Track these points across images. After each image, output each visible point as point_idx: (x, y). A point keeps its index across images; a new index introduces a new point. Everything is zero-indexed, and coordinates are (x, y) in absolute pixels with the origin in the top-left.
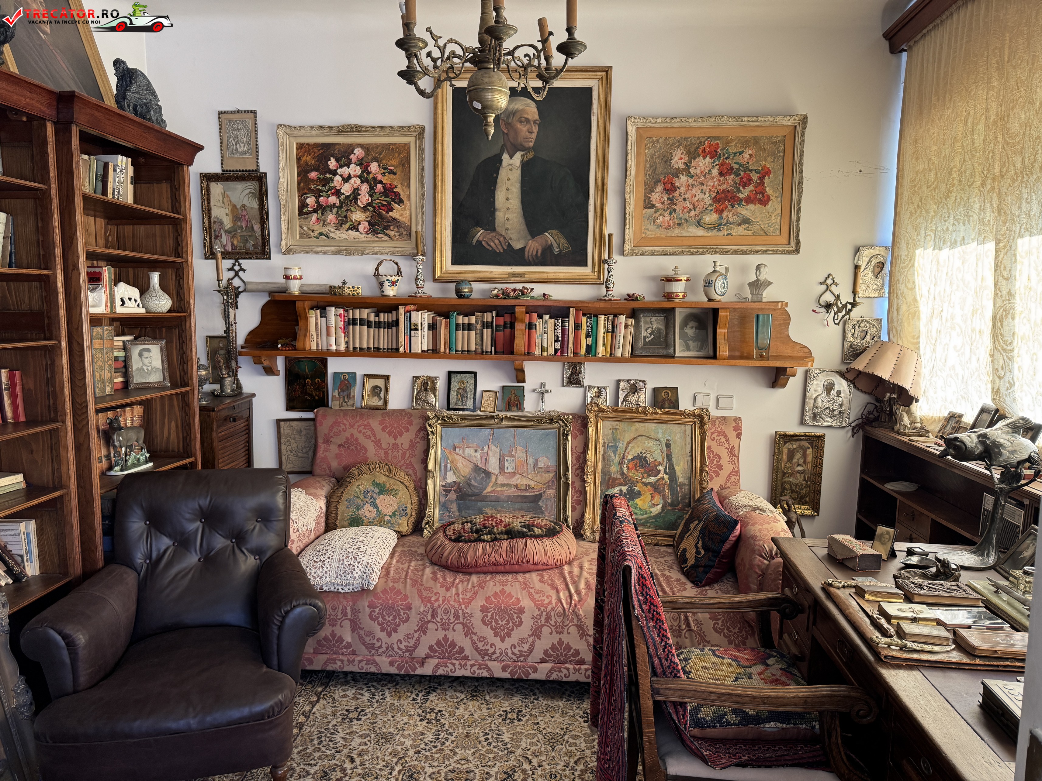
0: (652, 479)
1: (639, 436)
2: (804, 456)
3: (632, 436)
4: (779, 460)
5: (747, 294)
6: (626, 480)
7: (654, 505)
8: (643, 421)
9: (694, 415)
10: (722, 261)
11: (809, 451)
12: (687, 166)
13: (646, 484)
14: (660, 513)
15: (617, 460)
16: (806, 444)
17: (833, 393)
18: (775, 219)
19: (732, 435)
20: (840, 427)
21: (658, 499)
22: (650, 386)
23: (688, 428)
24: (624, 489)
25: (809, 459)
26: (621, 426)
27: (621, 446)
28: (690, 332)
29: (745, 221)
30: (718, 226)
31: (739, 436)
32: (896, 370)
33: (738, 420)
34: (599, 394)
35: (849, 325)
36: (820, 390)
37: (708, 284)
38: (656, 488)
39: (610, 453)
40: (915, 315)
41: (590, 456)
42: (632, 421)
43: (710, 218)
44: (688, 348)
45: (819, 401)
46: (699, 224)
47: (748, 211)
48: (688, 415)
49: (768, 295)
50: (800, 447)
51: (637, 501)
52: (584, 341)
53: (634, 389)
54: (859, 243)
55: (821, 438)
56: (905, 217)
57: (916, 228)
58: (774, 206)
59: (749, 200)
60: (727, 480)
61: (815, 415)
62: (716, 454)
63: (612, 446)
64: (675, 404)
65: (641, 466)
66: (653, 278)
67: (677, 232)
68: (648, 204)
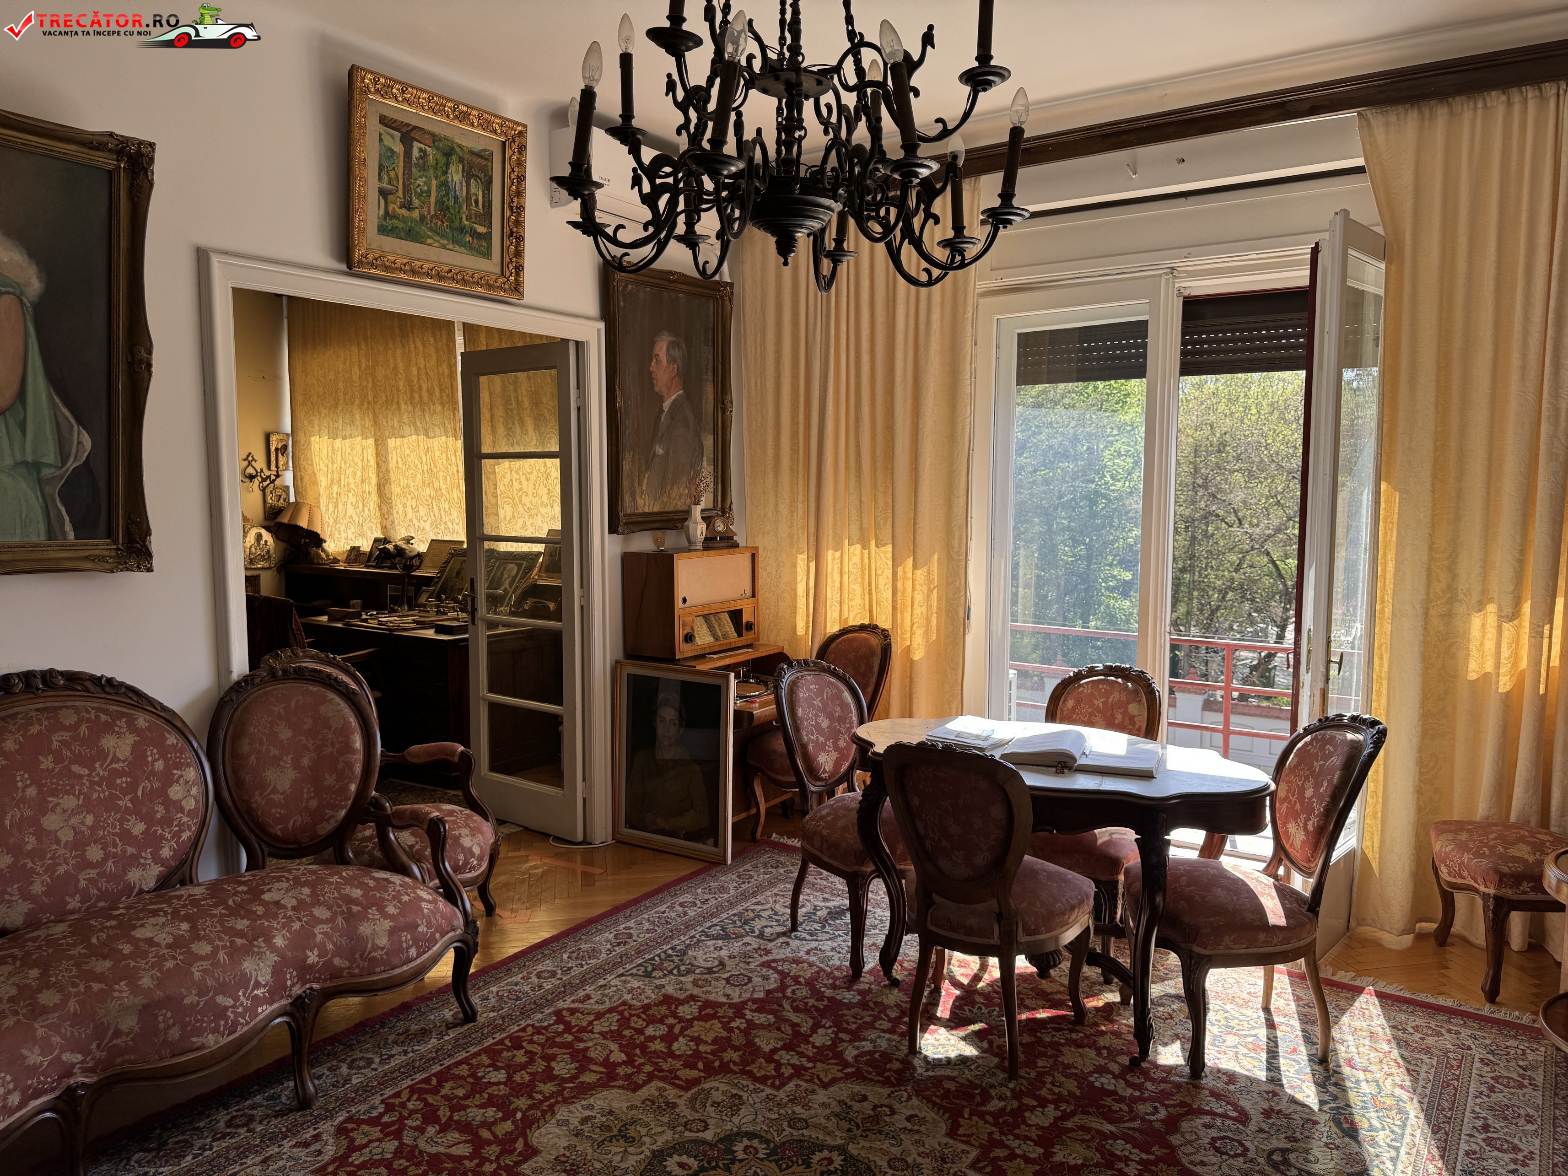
17: (263, 542)
20: (269, 568)
32: (310, 521)
35: (268, 491)
36: (253, 541)
45: (253, 550)
54: (269, 429)
55: (257, 577)
56: (301, 414)
57: (311, 422)
61: (251, 560)
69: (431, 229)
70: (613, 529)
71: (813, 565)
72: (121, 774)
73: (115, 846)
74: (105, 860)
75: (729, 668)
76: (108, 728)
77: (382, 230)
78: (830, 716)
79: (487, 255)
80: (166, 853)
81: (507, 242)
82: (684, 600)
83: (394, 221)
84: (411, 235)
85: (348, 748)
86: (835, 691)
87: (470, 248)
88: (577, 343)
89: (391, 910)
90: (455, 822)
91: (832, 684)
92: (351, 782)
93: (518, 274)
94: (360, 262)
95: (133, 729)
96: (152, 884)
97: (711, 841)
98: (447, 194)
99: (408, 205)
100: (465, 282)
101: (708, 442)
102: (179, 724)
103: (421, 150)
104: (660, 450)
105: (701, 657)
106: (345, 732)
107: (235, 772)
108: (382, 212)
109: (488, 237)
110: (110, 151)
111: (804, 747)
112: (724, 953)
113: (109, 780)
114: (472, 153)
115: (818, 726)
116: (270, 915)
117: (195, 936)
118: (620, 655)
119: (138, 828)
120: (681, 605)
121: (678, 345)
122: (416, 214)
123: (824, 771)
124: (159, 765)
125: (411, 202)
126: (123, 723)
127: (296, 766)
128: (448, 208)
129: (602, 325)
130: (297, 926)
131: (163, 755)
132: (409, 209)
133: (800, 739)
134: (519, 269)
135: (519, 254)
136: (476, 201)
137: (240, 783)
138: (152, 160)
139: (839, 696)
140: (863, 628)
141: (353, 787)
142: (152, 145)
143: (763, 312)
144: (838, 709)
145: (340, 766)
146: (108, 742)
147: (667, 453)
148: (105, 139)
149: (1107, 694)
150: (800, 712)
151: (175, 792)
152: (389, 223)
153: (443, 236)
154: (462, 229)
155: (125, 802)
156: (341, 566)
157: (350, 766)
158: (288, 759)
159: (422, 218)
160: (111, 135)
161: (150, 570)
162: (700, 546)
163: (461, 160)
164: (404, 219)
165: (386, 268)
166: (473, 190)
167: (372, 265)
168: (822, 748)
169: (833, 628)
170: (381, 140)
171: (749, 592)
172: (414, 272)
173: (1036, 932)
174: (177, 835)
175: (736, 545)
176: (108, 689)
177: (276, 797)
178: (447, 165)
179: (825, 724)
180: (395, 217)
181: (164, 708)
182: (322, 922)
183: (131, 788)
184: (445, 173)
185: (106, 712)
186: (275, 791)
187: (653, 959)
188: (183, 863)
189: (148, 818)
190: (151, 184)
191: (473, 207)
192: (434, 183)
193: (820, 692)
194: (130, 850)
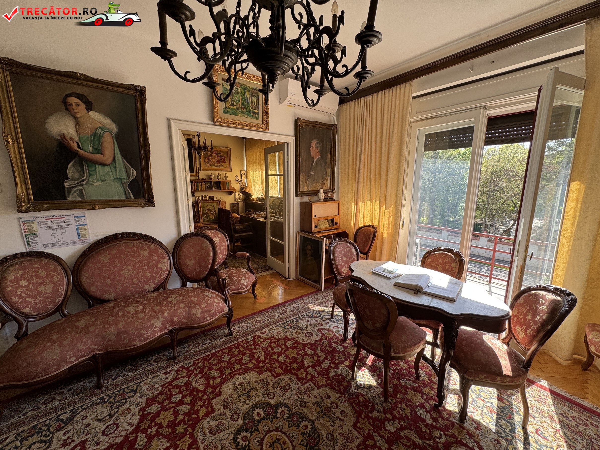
4: (232, 206)
5: (224, 178)
6: (207, 213)
9: (218, 201)
10: (220, 173)
12: (211, 155)
16: (236, 205)
17: (240, 195)
18: (227, 165)
19: (224, 204)
20: (241, 201)
22: (209, 196)
23: (217, 203)
25: (237, 207)
28: (215, 185)
29: (222, 165)
30: (218, 166)
31: (226, 203)
33: (225, 201)
34: (199, 198)
35: (241, 184)
36: (237, 195)
37: (218, 177)
38: (212, 214)
40: (251, 182)
41: (200, 209)
42: (207, 202)
43: (216, 165)
44: (215, 188)
45: (237, 197)
46: (214, 166)
47: (222, 164)
49: (228, 179)
52: (196, 188)
53: (205, 197)
54: (241, 170)
55: (238, 203)
56: (248, 166)
57: (250, 168)
58: (227, 163)
59: (223, 162)
61: (237, 199)
63: (203, 207)
64: (213, 199)
66: (207, 175)
67: (210, 167)
68: (205, 162)
69: (240, 112)
70: (297, 195)
71: (355, 206)
72: (145, 260)
73: (141, 279)
74: (138, 283)
75: (325, 236)
76: (142, 248)
77: (224, 112)
78: (347, 257)
79: (258, 118)
80: (156, 281)
81: (264, 115)
82: (315, 216)
83: (228, 109)
84: (234, 113)
85: (208, 255)
86: (349, 249)
87: (253, 117)
88: (288, 144)
89: (203, 306)
90: (242, 275)
91: (349, 246)
92: (209, 264)
93: (267, 124)
94: (217, 121)
95: (149, 248)
96: (152, 289)
97: (319, 284)
98: (245, 101)
99: (233, 105)
100: (250, 126)
101: (328, 171)
102: (164, 247)
103: (236, 88)
104: (312, 173)
105: (320, 232)
106: (208, 251)
107: (179, 260)
108: (224, 107)
109: (258, 113)
110: (133, 90)
111: (337, 266)
112: (309, 323)
113: (141, 262)
114: (253, 89)
115: (342, 260)
116: (167, 306)
117: (142, 311)
118: (299, 230)
119: (148, 274)
120: (314, 217)
121: (319, 143)
122: (235, 107)
123: (344, 273)
124: (156, 258)
125: (233, 104)
126: (146, 247)
127: (195, 259)
128: (245, 105)
129: (294, 138)
130: (173, 310)
131: (157, 256)
132: (233, 106)
133: (335, 264)
134: (267, 122)
135: (267, 118)
136: (254, 103)
137: (180, 263)
138: (145, 92)
139: (350, 251)
140: (369, 226)
141: (209, 266)
142: (145, 87)
143: (345, 132)
144: (350, 254)
145: (206, 260)
146: (142, 252)
147: (315, 174)
148: (130, 86)
149: (444, 258)
150: (336, 255)
151: (160, 265)
152: (227, 110)
153: (244, 114)
154: (250, 111)
155: (145, 268)
156: (255, 201)
157: (208, 260)
158: (192, 258)
159: (237, 108)
160: (131, 84)
161: (154, 207)
162: (322, 200)
163: (249, 91)
164: (231, 109)
165: (225, 123)
166: (253, 100)
167: (221, 122)
168: (343, 266)
169: (361, 225)
170: (223, 85)
171: (337, 214)
172: (234, 124)
173: (399, 353)
174: (160, 277)
175: (334, 200)
176: (145, 238)
177: (189, 267)
178: (245, 92)
179: (345, 259)
180: (228, 108)
181: (160, 242)
182: (181, 309)
183: (148, 264)
184: (244, 95)
185: (142, 244)
186: (188, 265)
187: (288, 321)
188: (163, 283)
189: (152, 272)
190: (146, 99)
191: (253, 105)
192: (241, 98)
193: (344, 249)
194: (146, 280)
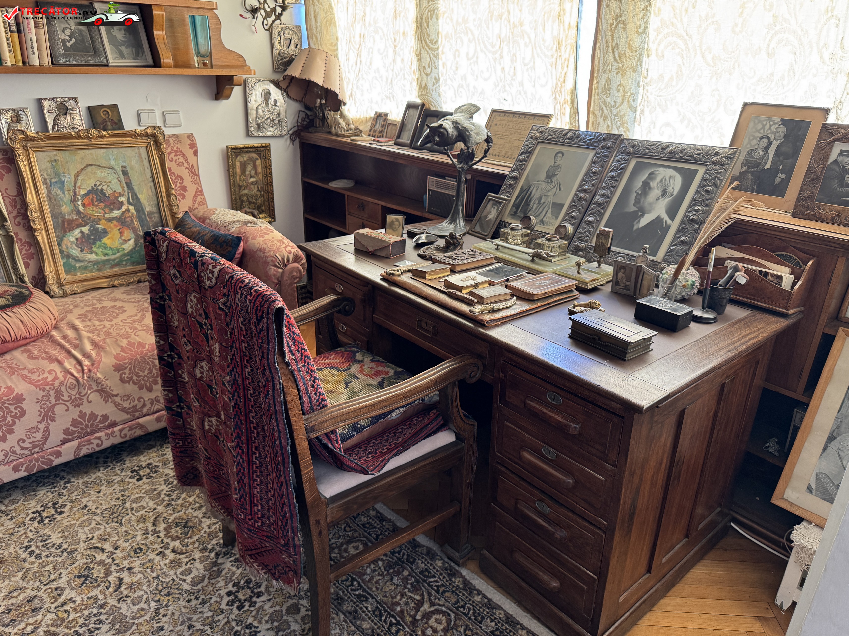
0: (116, 213)
1: (87, 166)
2: (255, 167)
3: (79, 167)
4: (234, 174)
6: (85, 219)
7: (125, 241)
8: (88, 147)
9: (147, 135)
11: (258, 162)
13: (110, 220)
14: (134, 248)
15: (67, 197)
16: (255, 156)
17: (271, 102)
19: (189, 153)
21: (128, 234)
22: (84, 103)
23: (143, 150)
24: (86, 230)
25: (259, 169)
26: (61, 156)
27: (68, 180)
31: (196, 153)
32: (327, 76)
33: (190, 136)
34: (17, 118)
35: (274, 31)
36: (260, 100)
38: (123, 221)
39: (56, 190)
41: (31, 198)
42: (73, 148)
44: (122, 56)
45: (260, 111)
48: (140, 135)
50: (251, 159)
51: (105, 240)
53: (63, 109)
55: (266, 148)
60: (194, 201)
61: (259, 126)
62: (178, 176)
63: (56, 182)
64: (118, 124)
65: (100, 201)
